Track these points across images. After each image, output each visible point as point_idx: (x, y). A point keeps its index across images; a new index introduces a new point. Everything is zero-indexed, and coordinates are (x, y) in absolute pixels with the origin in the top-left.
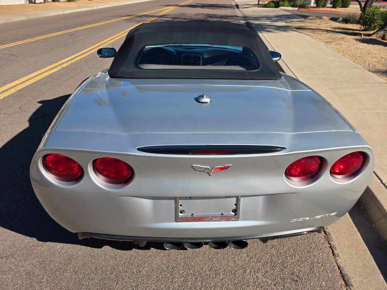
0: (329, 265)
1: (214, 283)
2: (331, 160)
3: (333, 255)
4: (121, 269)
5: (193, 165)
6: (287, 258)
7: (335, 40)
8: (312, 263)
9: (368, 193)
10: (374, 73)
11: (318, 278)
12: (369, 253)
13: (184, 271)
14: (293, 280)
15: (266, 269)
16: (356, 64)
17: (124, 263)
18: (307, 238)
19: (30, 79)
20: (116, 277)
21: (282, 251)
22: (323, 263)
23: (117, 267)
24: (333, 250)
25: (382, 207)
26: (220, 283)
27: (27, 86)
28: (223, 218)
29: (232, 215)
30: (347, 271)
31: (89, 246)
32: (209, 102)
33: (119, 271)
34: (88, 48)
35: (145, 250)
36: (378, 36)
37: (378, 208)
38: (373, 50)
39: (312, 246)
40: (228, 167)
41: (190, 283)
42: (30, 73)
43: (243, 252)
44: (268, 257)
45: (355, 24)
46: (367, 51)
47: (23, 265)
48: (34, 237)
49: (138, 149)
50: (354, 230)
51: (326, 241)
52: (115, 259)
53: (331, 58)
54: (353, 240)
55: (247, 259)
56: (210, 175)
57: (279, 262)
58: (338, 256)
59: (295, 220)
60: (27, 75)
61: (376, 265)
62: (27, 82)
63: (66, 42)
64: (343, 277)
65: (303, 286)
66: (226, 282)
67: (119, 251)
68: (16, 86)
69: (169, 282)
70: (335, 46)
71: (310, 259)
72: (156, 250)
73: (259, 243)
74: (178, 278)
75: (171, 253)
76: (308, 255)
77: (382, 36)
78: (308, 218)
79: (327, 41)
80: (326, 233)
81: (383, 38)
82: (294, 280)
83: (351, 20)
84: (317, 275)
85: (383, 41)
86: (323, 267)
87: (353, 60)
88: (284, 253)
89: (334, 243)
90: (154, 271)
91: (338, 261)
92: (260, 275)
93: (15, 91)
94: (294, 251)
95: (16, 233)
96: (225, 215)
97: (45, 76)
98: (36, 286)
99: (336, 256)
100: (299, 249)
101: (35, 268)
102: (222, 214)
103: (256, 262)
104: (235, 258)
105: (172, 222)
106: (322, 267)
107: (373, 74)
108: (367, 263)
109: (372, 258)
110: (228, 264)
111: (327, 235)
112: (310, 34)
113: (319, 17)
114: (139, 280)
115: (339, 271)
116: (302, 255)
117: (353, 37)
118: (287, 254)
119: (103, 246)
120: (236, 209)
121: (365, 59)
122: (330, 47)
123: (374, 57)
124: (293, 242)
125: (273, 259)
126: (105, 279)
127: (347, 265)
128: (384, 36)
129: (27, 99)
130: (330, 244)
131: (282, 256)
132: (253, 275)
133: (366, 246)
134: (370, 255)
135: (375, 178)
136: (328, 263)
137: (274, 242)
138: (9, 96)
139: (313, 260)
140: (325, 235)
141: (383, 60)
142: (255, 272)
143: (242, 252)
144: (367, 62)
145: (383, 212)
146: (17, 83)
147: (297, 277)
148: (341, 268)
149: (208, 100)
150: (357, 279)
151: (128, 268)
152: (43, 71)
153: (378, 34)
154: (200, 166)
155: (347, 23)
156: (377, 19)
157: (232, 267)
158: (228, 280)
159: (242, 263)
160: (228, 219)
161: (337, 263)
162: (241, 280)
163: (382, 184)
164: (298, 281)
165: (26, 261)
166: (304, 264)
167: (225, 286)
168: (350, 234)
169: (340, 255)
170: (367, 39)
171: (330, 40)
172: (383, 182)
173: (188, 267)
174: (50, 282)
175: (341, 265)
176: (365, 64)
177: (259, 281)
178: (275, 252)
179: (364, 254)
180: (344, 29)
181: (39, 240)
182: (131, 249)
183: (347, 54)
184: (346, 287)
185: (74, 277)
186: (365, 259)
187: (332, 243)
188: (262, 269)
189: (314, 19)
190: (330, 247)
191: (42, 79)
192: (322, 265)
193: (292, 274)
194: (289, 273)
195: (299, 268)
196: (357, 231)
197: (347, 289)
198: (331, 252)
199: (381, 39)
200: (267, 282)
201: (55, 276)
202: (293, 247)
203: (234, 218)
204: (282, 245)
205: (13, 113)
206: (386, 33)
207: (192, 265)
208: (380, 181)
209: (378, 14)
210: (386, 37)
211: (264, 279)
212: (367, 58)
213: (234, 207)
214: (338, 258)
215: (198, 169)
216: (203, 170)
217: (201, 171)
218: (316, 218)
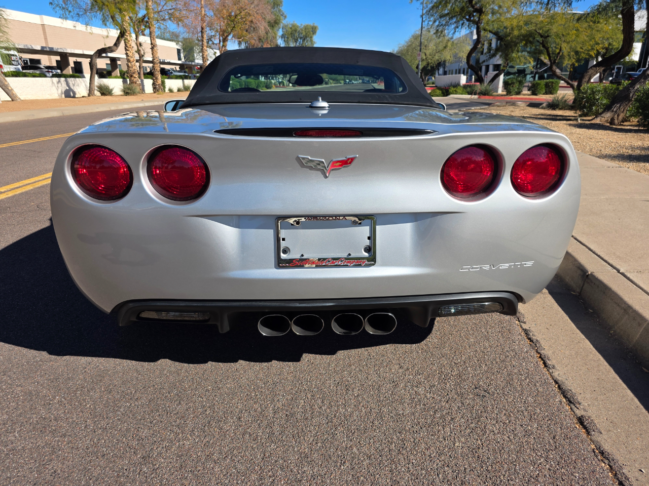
0: (538, 377)
1: (344, 401)
2: (510, 156)
4: (187, 386)
5: (300, 156)
6: (467, 369)
8: (509, 375)
9: (598, 287)
10: (600, 158)
11: (520, 393)
12: (606, 364)
13: (293, 387)
15: (432, 383)
17: (192, 379)
20: (178, 396)
21: (459, 361)
22: (528, 375)
23: (180, 384)
24: (544, 361)
26: (355, 400)
29: (364, 256)
30: (571, 385)
31: (135, 360)
32: (327, 107)
33: (184, 388)
35: (229, 364)
36: (604, 121)
37: (615, 302)
38: (596, 135)
39: (509, 354)
40: (352, 159)
41: (303, 401)
44: (434, 368)
45: (567, 111)
46: (588, 136)
47: (21, 384)
48: (44, 351)
50: (580, 336)
51: (532, 350)
52: (178, 374)
54: (578, 349)
55: (400, 371)
56: (326, 177)
57: (454, 374)
58: (554, 367)
59: (466, 269)
61: (618, 378)
64: (564, 393)
66: (363, 399)
68: (35, 182)
69: (268, 401)
71: (506, 370)
76: (502, 365)
77: (609, 120)
78: (486, 267)
80: (531, 341)
81: (612, 122)
82: (480, 395)
83: (561, 104)
84: (519, 389)
85: (612, 126)
86: (528, 380)
88: (462, 363)
89: (547, 351)
90: (243, 388)
91: (553, 374)
92: (421, 390)
93: (32, 188)
94: (478, 360)
95: (13, 346)
96: (353, 256)
98: (40, 410)
99: (550, 368)
100: (487, 358)
101: (41, 388)
102: (350, 255)
103: (414, 374)
105: (271, 268)
106: (526, 380)
107: (597, 159)
108: (604, 376)
109: (612, 370)
110: (367, 377)
111: (533, 343)
113: (511, 103)
114: (217, 399)
115: (557, 386)
116: (493, 365)
117: (565, 122)
118: (467, 365)
119: (159, 359)
120: (371, 246)
121: (584, 144)
123: (598, 142)
124: (476, 350)
125: (443, 370)
126: (158, 399)
127: (570, 378)
128: (613, 119)
130: (539, 353)
131: (458, 366)
132: (409, 390)
133: (600, 355)
134: (608, 367)
135: (607, 266)
136: (536, 375)
137: (446, 350)
138: (22, 194)
139: (511, 371)
140: (531, 343)
141: (613, 144)
142: (412, 386)
144: (588, 147)
145: (623, 305)
147: (485, 391)
148: (559, 382)
150: (588, 396)
151: (199, 384)
153: (602, 117)
154: (311, 158)
155: (554, 109)
156: (599, 99)
159: (392, 376)
160: (358, 262)
161: (552, 376)
163: (618, 274)
164: (486, 396)
165: (27, 379)
166: (496, 376)
167: (361, 404)
168: (573, 341)
169: (556, 366)
170: (586, 124)
172: (621, 272)
173: (300, 382)
174: (65, 404)
175: (559, 378)
176: (585, 149)
177: (419, 397)
178: (446, 362)
179: (598, 365)
180: (550, 115)
181: (50, 353)
182: (206, 362)
184: (569, 405)
185: (106, 397)
186: (599, 371)
187: (542, 352)
188: (426, 382)
189: (504, 106)
190: (540, 357)
192: (527, 377)
193: (476, 388)
194: (471, 387)
195: (488, 381)
196: (584, 337)
197: (571, 408)
198: (541, 363)
199: (608, 124)
200: (434, 398)
201: (73, 396)
202: (477, 355)
203: (368, 261)
204: (457, 353)
205: (26, 212)
206: (616, 116)
207: (307, 379)
208: (615, 271)
209: (599, 91)
210: (616, 121)
211: (428, 395)
212: (587, 143)
213: (368, 242)
214: (553, 370)
215: (306, 163)
216: (315, 166)
217: (312, 167)
218: (500, 268)
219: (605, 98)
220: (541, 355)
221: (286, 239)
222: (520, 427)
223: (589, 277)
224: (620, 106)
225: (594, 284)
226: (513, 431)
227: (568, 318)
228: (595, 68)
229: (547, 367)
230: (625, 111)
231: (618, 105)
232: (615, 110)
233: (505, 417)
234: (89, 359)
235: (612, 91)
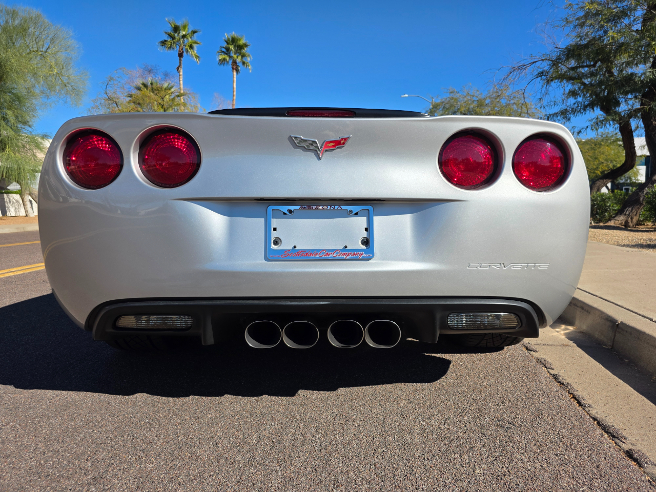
0: (572, 413)
2: (509, 143)
5: (292, 135)
6: (488, 405)
8: (538, 410)
11: (552, 426)
15: (446, 416)
20: (150, 423)
21: (478, 397)
22: (560, 410)
23: (154, 414)
24: (578, 400)
28: (346, 252)
29: (362, 248)
30: (612, 421)
33: (157, 417)
35: (213, 397)
36: (618, 223)
39: (536, 393)
40: (346, 139)
44: (449, 403)
48: (10, 385)
51: (562, 390)
52: (154, 405)
54: (617, 391)
55: (410, 405)
56: (319, 159)
57: (472, 408)
58: (590, 406)
59: (473, 266)
64: (606, 429)
65: (522, 433)
66: (365, 429)
67: (164, 398)
69: (253, 429)
71: (533, 406)
72: (235, 396)
74: (271, 425)
76: (529, 402)
77: (623, 223)
78: (496, 266)
80: (561, 383)
81: (626, 224)
82: (504, 427)
84: (550, 422)
86: (560, 415)
88: (482, 399)
89: (580, 393)
90: (226, 418)
91: (591, 412)
92: (434, 422)
94: (500, 397)
99: (585, 407)
100: (511, 395)
102: (346, 246)
103: (426, 408)
105: (260, 258)
106: (558, 415)
110: (371, 410)
111: (564, 385)
114: (194, 427)
115: (596, 423)
116: (518, 402)
118: (488, 401)
120: (368, 238)
123: (614, 237)
125: (460, 405)
126: (126, 426)
127: (611, 416)
128: (627, 222)
130: (571, 394)
131: (478, 402)
132: (420, 422)
133: (643, 397)
137: (463, 389)
139: (539, 407)
140: (561, 385)
147: (510, 423)
148: (598, 419)
150: (635, 432)
151: (175, 415)
153: (616, 220)
154: (303, 138)
156: (610, 205)
157: (378, 413)
158: (370, 426)
161: (589, 414)
164: (511, 428)
166: (522, 411)
168: (610, 385)
169: (593, 405)
170: (604, 226)
172: (654, 320)
174: (18, 429)
175: (598, 416)
178: (463, 399)
181: (17, 387)
184: (613, 440)
187: (575, 393)
188: (439, 415)
190: (573, 397)
192: (559, 412)
193: (499, 421)
194: (493, 419)
195: (512, 415)
196: (622, 382)
197: (616, 443)
198: (575, 402)
199: (623, 227)
200: (449, 429)
202: (499, 393)
204: (476, 391)
206: (630, 218)
208: (647, 319)
210: (631, 224)
211: (442, 427)
213: (365, 234)
214: (590, 409)
215: (298, 143)
216: (308, 146)
217: (304, 147)
218: (512, 268)
219: (616, 203)
220: (574, 395)
221: (277, 229)
222: (554, 456)
223: (620, 326)
224: (632, 210)
226: (546, 460)
227: (601, 366)
228: (602, 181)
229: (582, 405)
230: (638, 215)
231: (630, 209)
232: (627, 213)
233: (535, 447)
235: (622, 197)
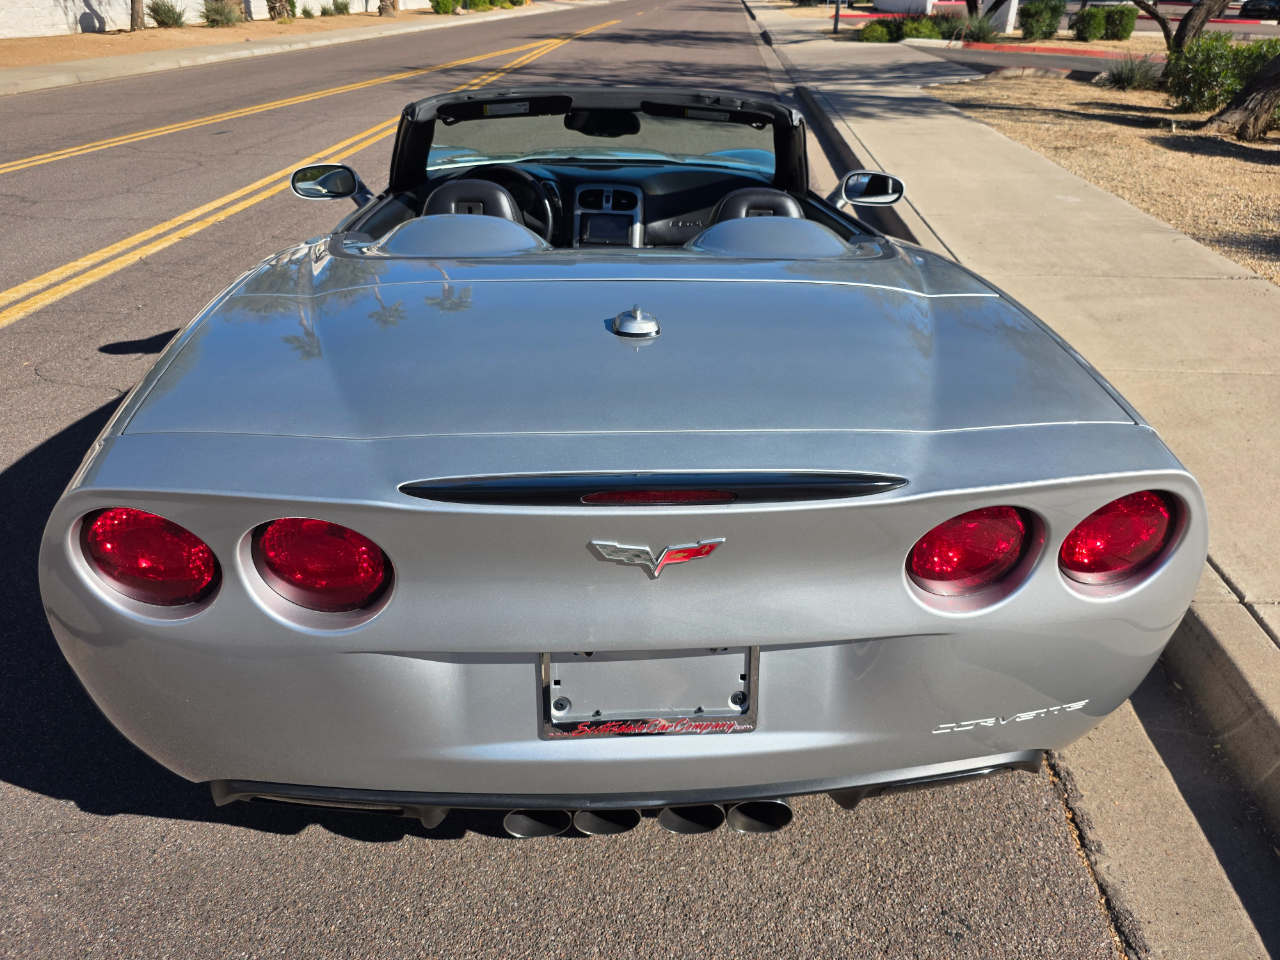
0: (1067, 881)
1: (679, 948)
2: (1062, 520)
3: (1083, 845)
4: (362, 906)
5: (594, 542)
6: (927, 860)
7: (1084, 143)
8: (1010, 875)
9: (1198, 638)
10: (1214, 246)
11: (1032, 926)
12: (1202, 837)
13: (575, 909)
14: (947, 933)
15: (855, 898)
16: (1154, 218)
17: (372, 884)
18: (995, 790)
19: (76, 275)
20: (345, 932)
21: (911, 835)
22: (1048, 875)
23: (348, 899)
24: (1080, 831)
25: (1245, 683)
26: (701, 947)
27: (65, 298)
28: (702, 722)
29: (733, 711)
30: (1134, 901)
31: (255, 828)
32: (654, 334)
33: (355, 911)
34: (273, 173)
35: (446, 841)
36: (1226, 129)
37: (1230, 685)
38: (1207, 172)
39: (1011, 816)
40: (712, 547)
41: (596, 950)
42: (75, 257)
43: (777, 841)
44: (862, 856)
45: (1150, 92)
46: (1191, 177)
47: (24, 898)
48: (68, 797)
49: (402, 489)
50: (1153, 761)
51: (1057, 801)
52: (344, 870)
53: (1072, 199)
54: (1149, 796)
55: (793, 863)
56: (652, 576)
57: (900, 872)
58: (1099, 849)
59: (945, 728)
60: (66, 262)
61: (1225, 877)
62: (63, 286)
63: (201, 155)
64: (1117, 920)
65: (980, 953)
66: (718, 943)
67: (358, 843)
68: (27, 297)
69: (526, 947)
70: (1085, 163)
71: (1004, 861)
72: (484, 838)
73: (833, 809)
74: (557, 934)
75: (532, 847)
76: (997, 848)
77: (1237, 128)
78: (990, 722)
79: (1059, 144)
80: (1057, 774)
81: (1241, 135)
82: (951, 934)
83: (1138, 78)
84: (1029, 915)
85: (1240, 143)
86: (1047, 889)
87: (1144, 205)
88: (917, 842)
89: (1086, 805)
90: (476, 911)
91: (1098, 868)
92: (834, 918)
93: (21, 315)
94: (950, 835)
96: (708, 712)
97: (124, 265)
99: (1091, 850)
100: (968, 827)
101: (67, 907)
102: (700, 710)
103: (821, 875)
104: (750, 860)
105: (529, 739)
106: (1044, 889)
107: (1209, 249)
108: (1197, 873)
109: (1214, 857)
110: (726, 881)
111: (1061, 779)
112: (1003, 122)
114: (423, 941)
115: (1103, 901)
116: (979, 849)
117: (1144, 132)
118: (928, 846)
119: (305, 827)
120: (746, 692)
121: (1183, 200)
122: (1068, 163)
123: (1210, 196)
124: (946, 805)
125: (879, 863)
126: (304, 939)
127: (1131, 879)
128: (1244, 127)
129: (63, 342)
130: (1071, 809)
131: (910, 852)
132: (810, 919)
133: (1191, 813)
134: (1207, 845)
135: (1219, 585)
136: (1064, 875)
137: (884, 807)
138: (1, 332)
139: (1014, 865)
140: (1056, 780)
141: (1242, 203)
142: (817, 907)
143: (774, 841)
144: (1190, 212)
145: (1247, 698)
146: (32, 290)
147: (962, 921)
148: (1109, 889)
149: (650, 328)
150: (1164, 927)
151: (385, 901)
152: (119, 250)
153: (1223, 121)
154: (618, 546)
155: (1122, 88)
156: (1219, 73)
157: (739, 892)
158: (727, 935)
159: (776, 877)
160: (719, 726)
161: (1095, 874)
162: (772, 938)
163: (1241, 605)
164: (962, 936)
165: (37, 882)
166: (985, 878)
168: (1139, 774)
169: (1104, 845)
170: (1188, 138)
171: (1069, 143)
172: (1246, 600)
173: (590, 895)
175: (1109, 880)
176: (1182, 216)
177: (830, 938)
178: (885, 840)
179: (1188, 842)
180: (1112, 106)
181: (85, 806)
182: (398, 837)
183: (1123, 188)
184: (1126, 955)
185: (199, 933)
186: (1188, 858)
187: (1077, 805)
188: (843, 897)
190: (1073, 820)
191: (114, 275)
192: (1046, 880)
193: (944, 913)
194: (934, 909)
195: (967, 892)
196: (1162, 763)
198: (1074, 836)
199: (1234, 139)
200: (858, 941)
201: (133, 932)
202: (948, 820)
203: (740, 724)
204: (909, 815)
205: (13, 388)
206: (1252, 119)
207: (605, 888)
208: (1235, 597)
209: (1222, 57)
210: (1251, 131)
211: (848, 932)
212: (1189, 198)
213: (740, 685)
214: (1098, 856)
215: (610, 555)
216: (630, 559)
217: (622, 561)
218: (1018, 720)
219: (1233, 76)
220: (1074, 814)
221: (562, 683)
224: (1263, 98)
225: (1191, 629)
229: (1086, 846)
230: (1272, 110)
231: (1259, 97)
232: (1250, 107)
234: (159, 824)
